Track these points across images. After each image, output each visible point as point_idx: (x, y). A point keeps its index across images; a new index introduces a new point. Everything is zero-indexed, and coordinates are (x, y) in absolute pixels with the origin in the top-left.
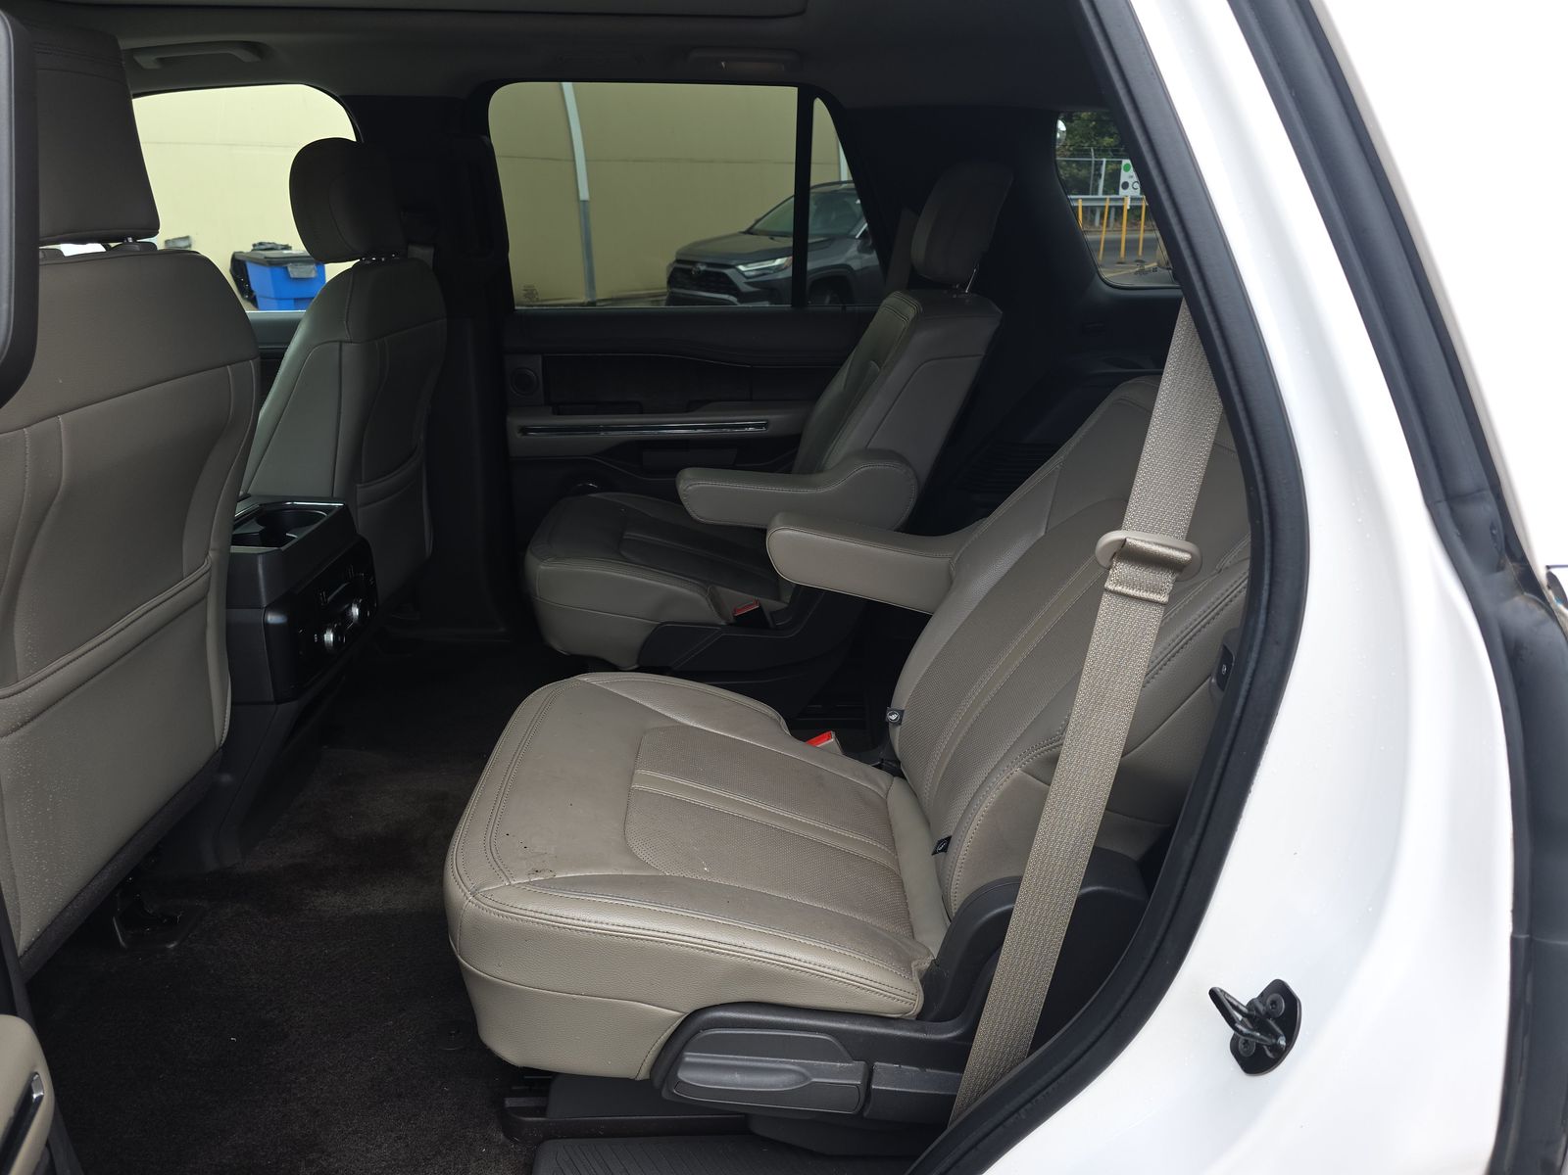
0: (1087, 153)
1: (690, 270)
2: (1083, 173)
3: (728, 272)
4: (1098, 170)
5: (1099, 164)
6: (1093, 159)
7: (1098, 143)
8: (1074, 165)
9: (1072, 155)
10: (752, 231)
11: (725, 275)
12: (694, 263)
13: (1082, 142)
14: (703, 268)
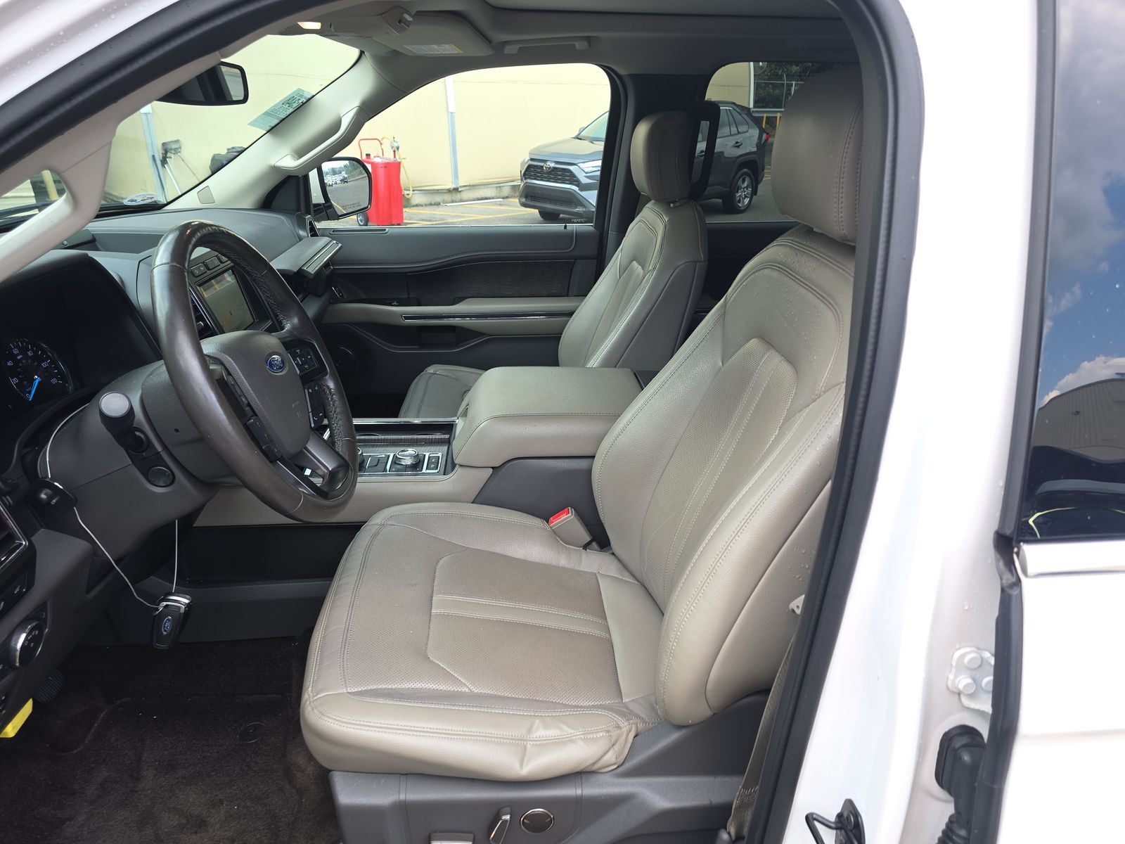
0: (781, 78)
1: (542, 167)
2: (777, 91)
3: (571, 168)
4: (789, 90)
5: (790, 86)
6: (785, 82)
7: (787, 70)
8: (770, 86)
9: (770, 79)
10: (579, 137)
11: (569, 171)
12: (545, 161)
13: (776, 69)
14: (552, 165)
